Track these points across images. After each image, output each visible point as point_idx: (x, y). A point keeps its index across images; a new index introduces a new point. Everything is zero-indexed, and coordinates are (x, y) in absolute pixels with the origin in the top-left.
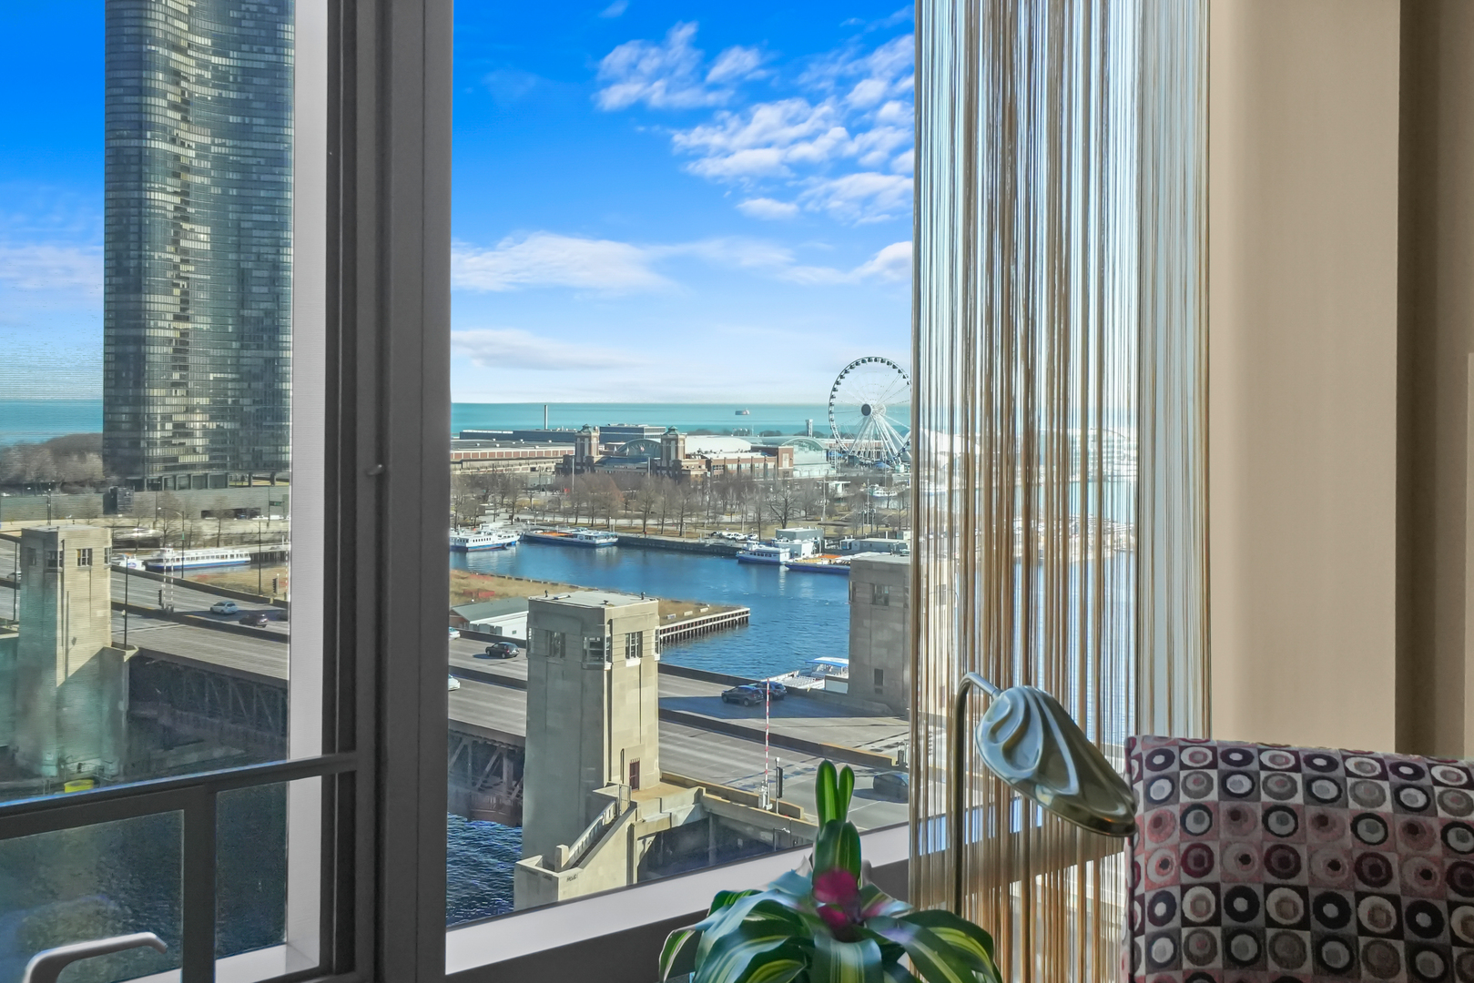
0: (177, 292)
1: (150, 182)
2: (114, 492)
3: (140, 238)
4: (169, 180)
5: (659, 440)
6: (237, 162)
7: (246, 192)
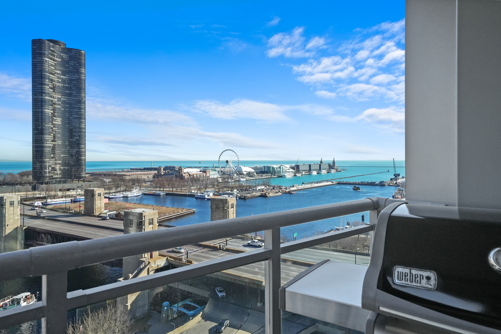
0: (52, 134)
1: (45, 107)
2: (35, 185)
3: (42, 121)
4: (50, 107)
5: (178, 169)
6: (68, 102)
7: (71, 110)
